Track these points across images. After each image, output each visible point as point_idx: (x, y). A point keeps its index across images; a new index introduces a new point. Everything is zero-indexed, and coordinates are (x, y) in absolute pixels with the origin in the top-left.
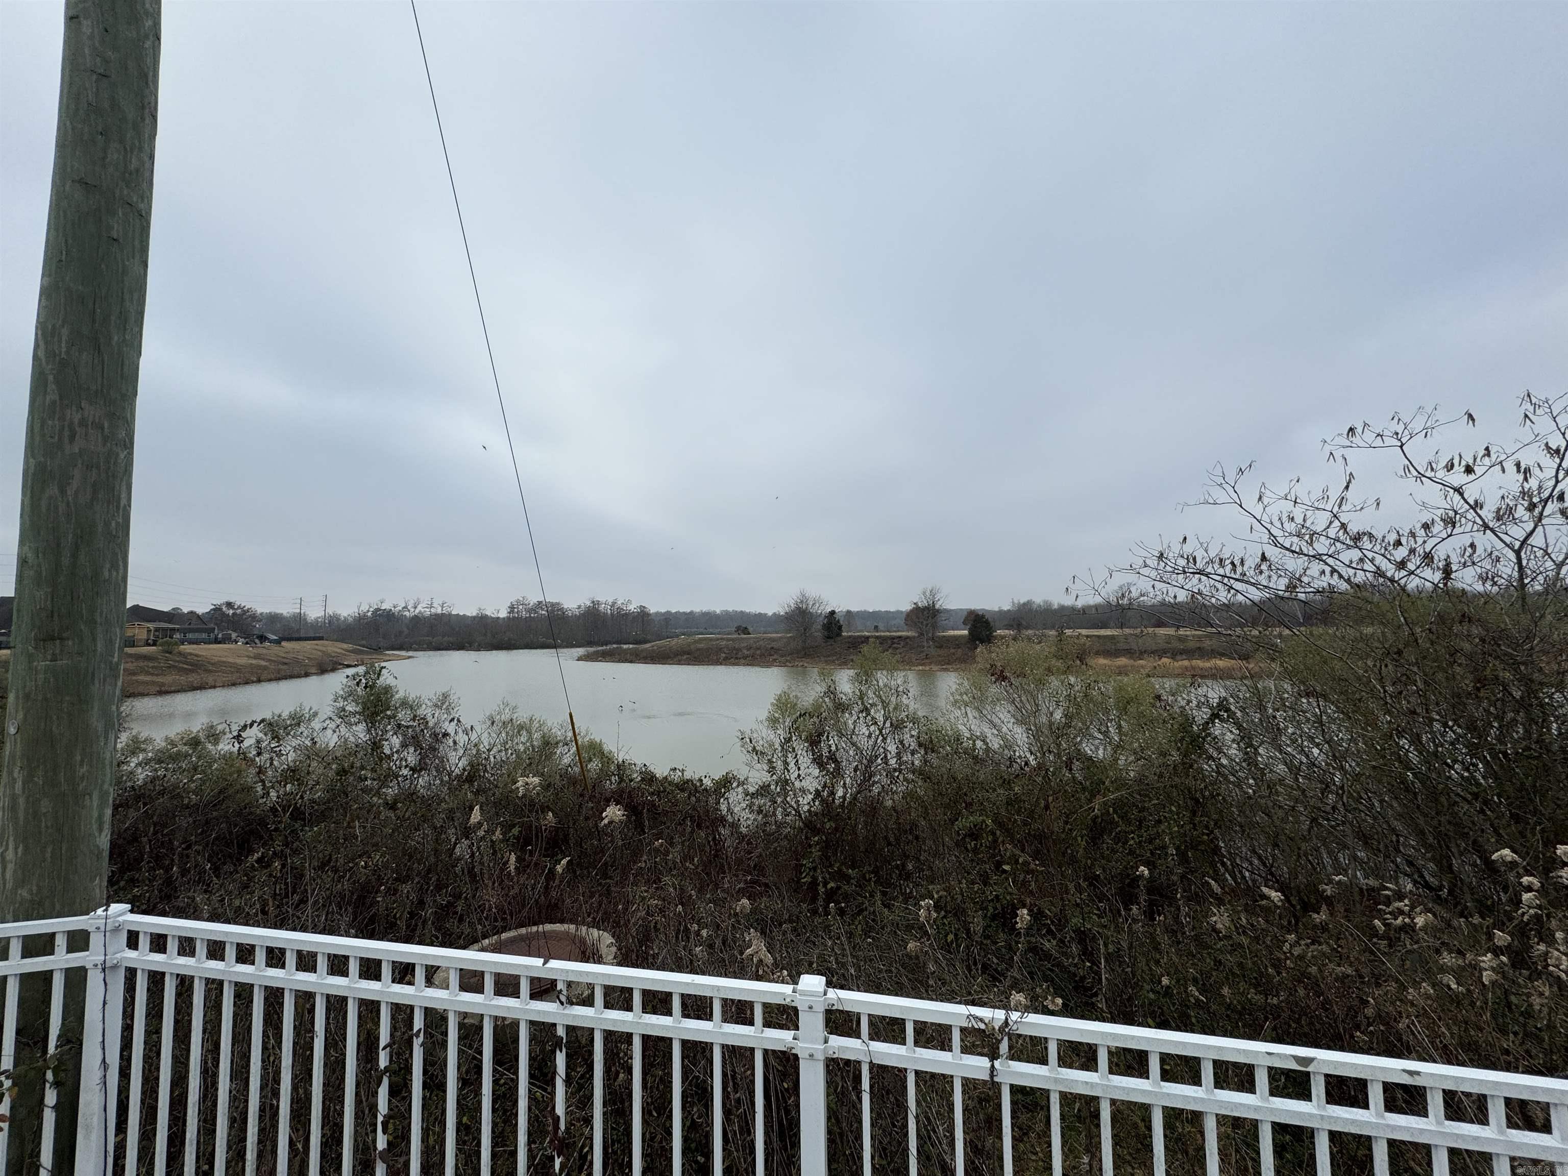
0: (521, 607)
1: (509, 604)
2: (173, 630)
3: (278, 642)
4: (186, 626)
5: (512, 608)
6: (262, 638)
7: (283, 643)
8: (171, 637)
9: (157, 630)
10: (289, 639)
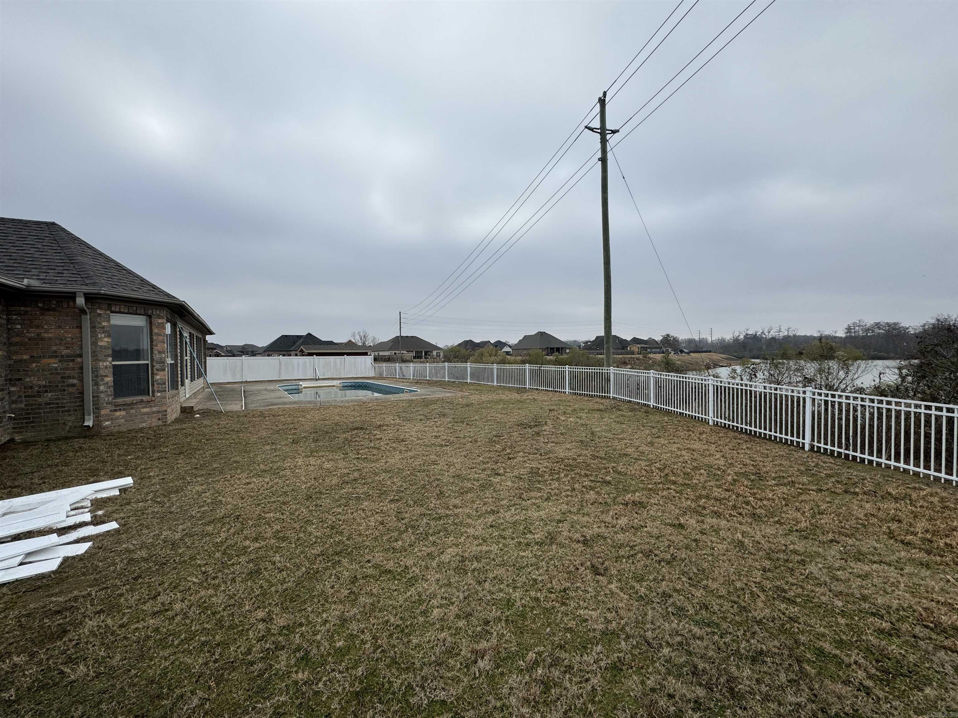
0: (857, 328)
1: (846, 326)
2: (646, 347)
3: (688, 353)
4: (652, 346)
5: (849, 329)
6: (682, 351)
7: (691, 354)
8: (646, 350)
9: (641, 348)
10: (694, 352)
